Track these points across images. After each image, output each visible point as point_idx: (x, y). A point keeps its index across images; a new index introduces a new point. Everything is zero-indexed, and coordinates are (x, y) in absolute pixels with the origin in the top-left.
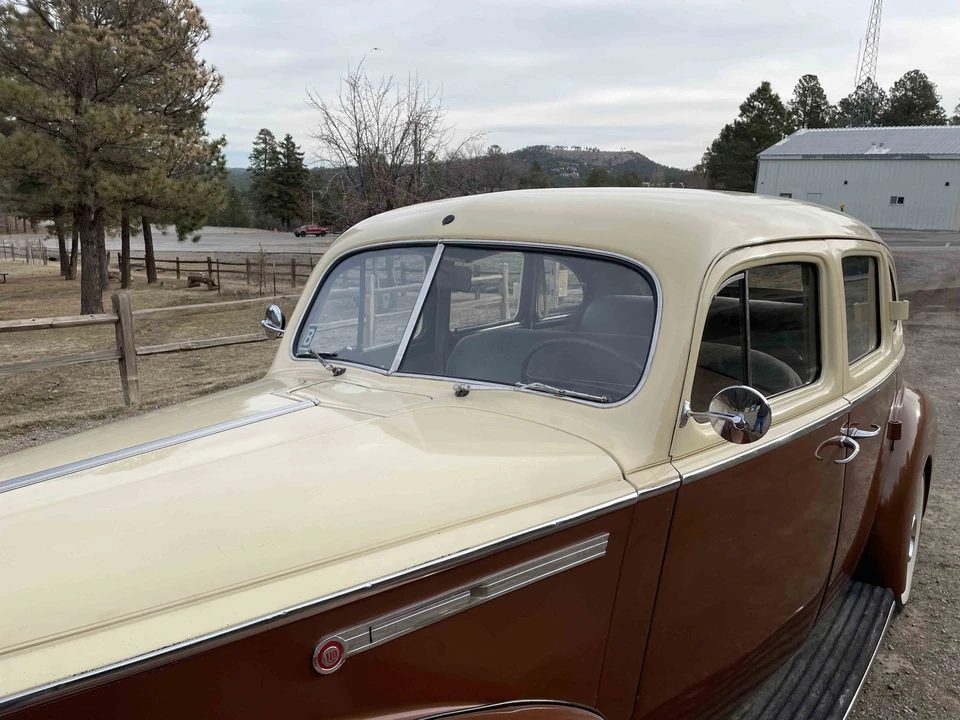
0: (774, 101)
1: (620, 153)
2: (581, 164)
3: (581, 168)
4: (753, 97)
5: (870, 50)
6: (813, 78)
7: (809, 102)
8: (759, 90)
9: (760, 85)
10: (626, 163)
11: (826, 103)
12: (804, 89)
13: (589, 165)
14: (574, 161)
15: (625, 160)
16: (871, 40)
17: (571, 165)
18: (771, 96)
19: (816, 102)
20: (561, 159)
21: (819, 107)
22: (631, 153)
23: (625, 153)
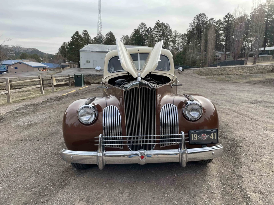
0: (80, 36)
1: (29, 48)
2: (15, 51)
3: (15, 52)
4: (74, 35)
5: (100, 25)
6: (86, 31)
7: (86, 37)
8: (76, 33)
9: (76, 32)
10: (31, 51)
11: (90, 38)
12: (84, 34)
13: (18, 52)
14: (12, 50)
15: (31, 50)
16: (100, 23)
17: (11, 52)
18: (79, 35)
19: (88, 37)
20: (8, 49)
21: (89, 39)
22: (33, 48)
23: (31, 48)
